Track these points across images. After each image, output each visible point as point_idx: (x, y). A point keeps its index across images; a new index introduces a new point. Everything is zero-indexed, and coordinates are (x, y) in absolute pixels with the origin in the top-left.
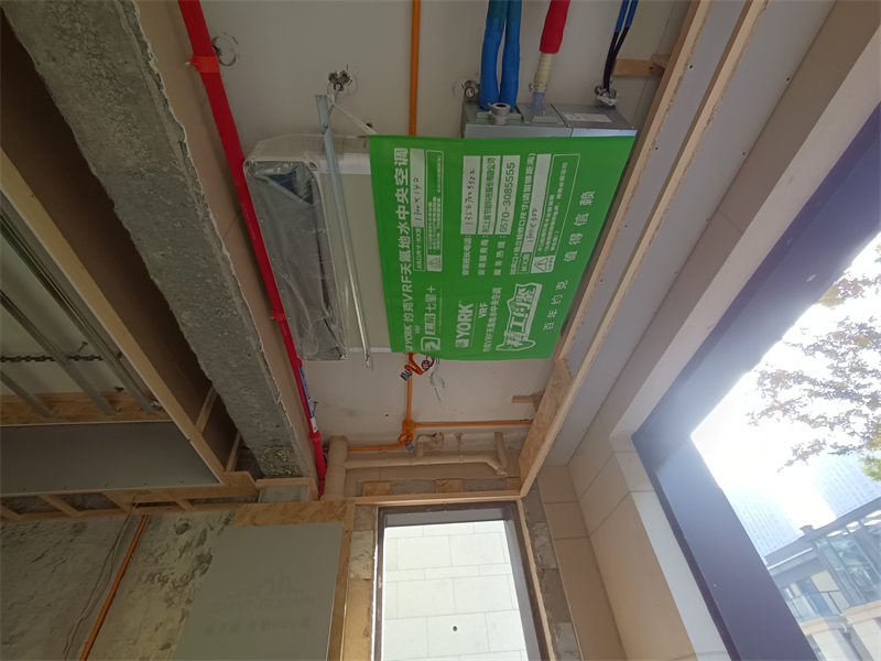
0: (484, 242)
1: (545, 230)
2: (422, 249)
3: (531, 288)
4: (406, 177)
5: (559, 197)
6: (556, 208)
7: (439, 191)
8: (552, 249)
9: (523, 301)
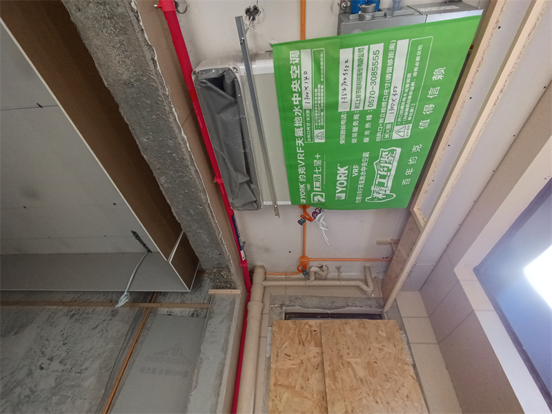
0: (356, 117)
1: (403, 103)
2: (311, 126)
3: (392, 152)
4: (298, 72)
5: (415, 74)
6: (413, 84)
7: (322, 80)
8: (409, 119)
9: (386, 162)
